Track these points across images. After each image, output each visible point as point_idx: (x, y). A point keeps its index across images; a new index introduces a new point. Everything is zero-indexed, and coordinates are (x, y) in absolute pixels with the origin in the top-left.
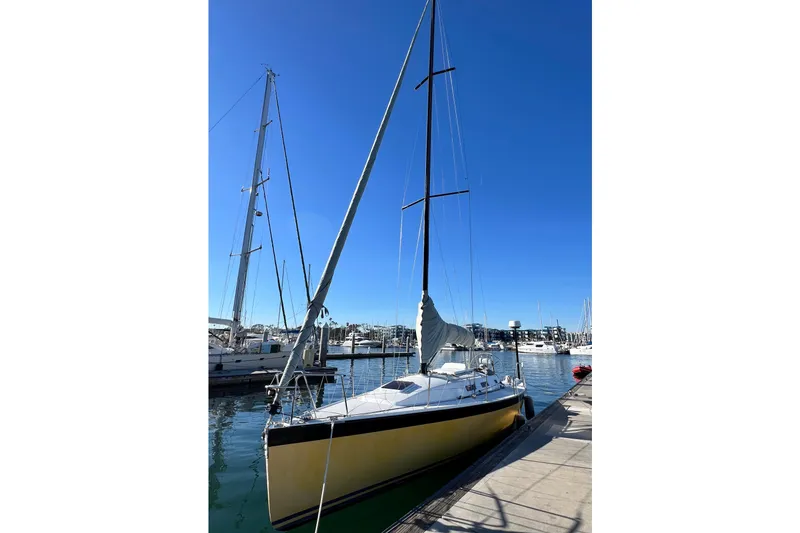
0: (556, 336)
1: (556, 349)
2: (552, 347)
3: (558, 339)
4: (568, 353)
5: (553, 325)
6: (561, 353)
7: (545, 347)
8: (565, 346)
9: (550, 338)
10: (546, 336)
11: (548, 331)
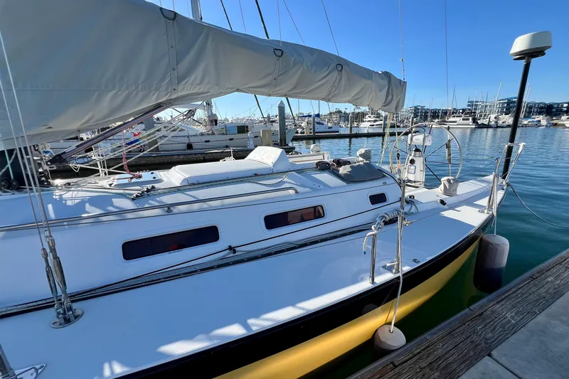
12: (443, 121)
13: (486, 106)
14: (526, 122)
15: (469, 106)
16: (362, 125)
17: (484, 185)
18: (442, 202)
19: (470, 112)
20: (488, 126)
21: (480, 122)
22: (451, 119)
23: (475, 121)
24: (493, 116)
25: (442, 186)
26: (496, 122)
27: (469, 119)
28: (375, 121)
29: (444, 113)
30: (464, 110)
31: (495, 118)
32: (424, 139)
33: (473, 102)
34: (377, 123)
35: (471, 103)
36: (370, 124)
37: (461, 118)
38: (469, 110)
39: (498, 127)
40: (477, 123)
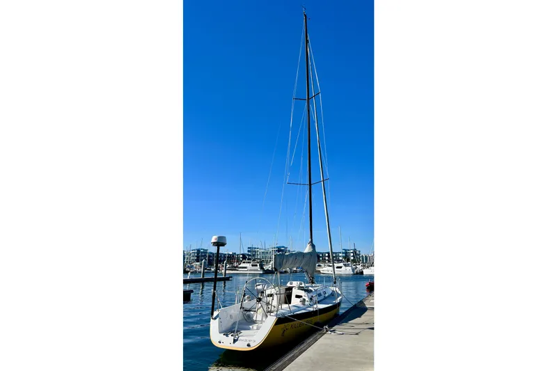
0: (352, 257)
1: (353, 270)
2: (350, 268)
3: (354, 261)
4: (362, 273)
5: (350, 247)
6: (357, 273)
7: (344, 268)
8: (360, 267)
9: (348, 260)
10: (345, 257)
11: (346, 253)
12: (234, 267)
22: (242, 265)
23: (261, 266)
37: (251, 264)
40: (264, 269)
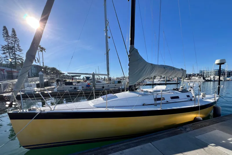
12: (189, 79)
13: (208, 73)
14: (228, 79)
15: (200, 72)
16: (155, 80)
17: (212, 96)
18: (202, 98)
19: (201, 75)
20: (211, 81)
21: (206, 79)
22: (193, 78)
23: (204, 78)
24: (212, 77)
25: (201, 95)
26: (214, 79)
27: (201, 78)
28: (160, 79)
29: (189, 75)
30: (198, 75)
31: (213, 77)
32: (193, 85)
33: (202, 71)
34: (161, 80)
35: (201, 72)
36: (158, 80)
37: (198, 78)
38: (201, 74)
39: (215, 81)
40: (205, 79)
